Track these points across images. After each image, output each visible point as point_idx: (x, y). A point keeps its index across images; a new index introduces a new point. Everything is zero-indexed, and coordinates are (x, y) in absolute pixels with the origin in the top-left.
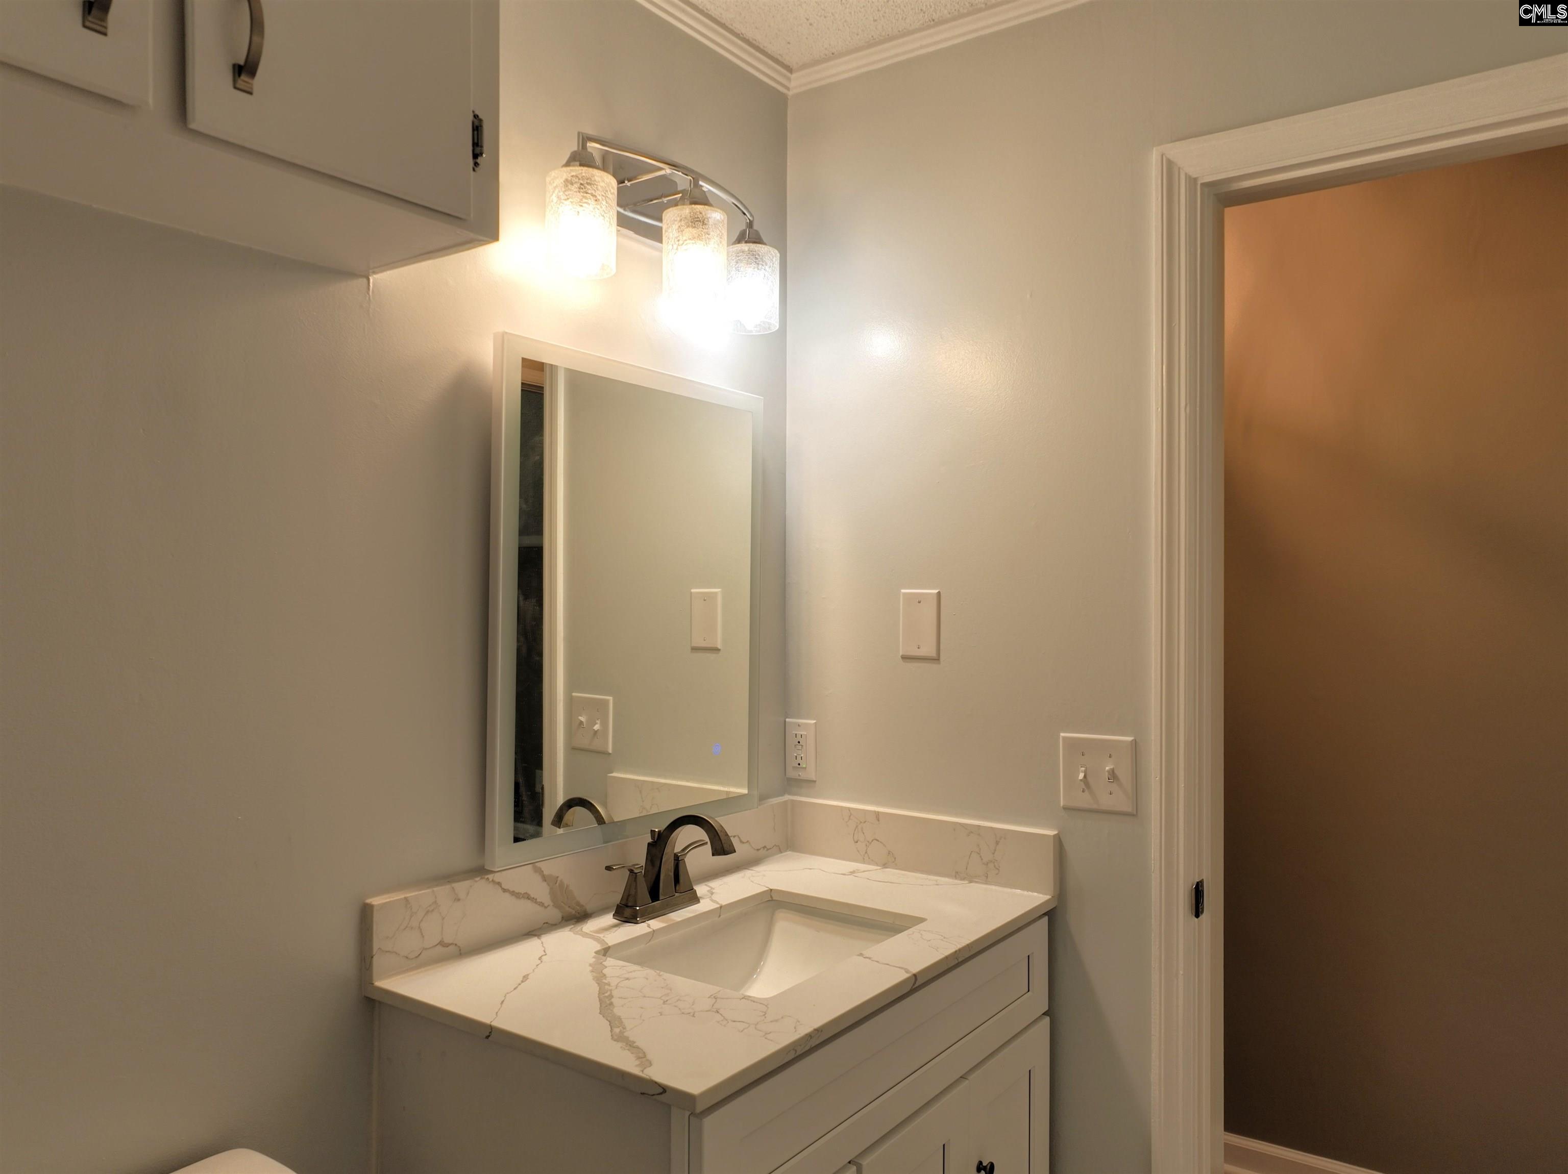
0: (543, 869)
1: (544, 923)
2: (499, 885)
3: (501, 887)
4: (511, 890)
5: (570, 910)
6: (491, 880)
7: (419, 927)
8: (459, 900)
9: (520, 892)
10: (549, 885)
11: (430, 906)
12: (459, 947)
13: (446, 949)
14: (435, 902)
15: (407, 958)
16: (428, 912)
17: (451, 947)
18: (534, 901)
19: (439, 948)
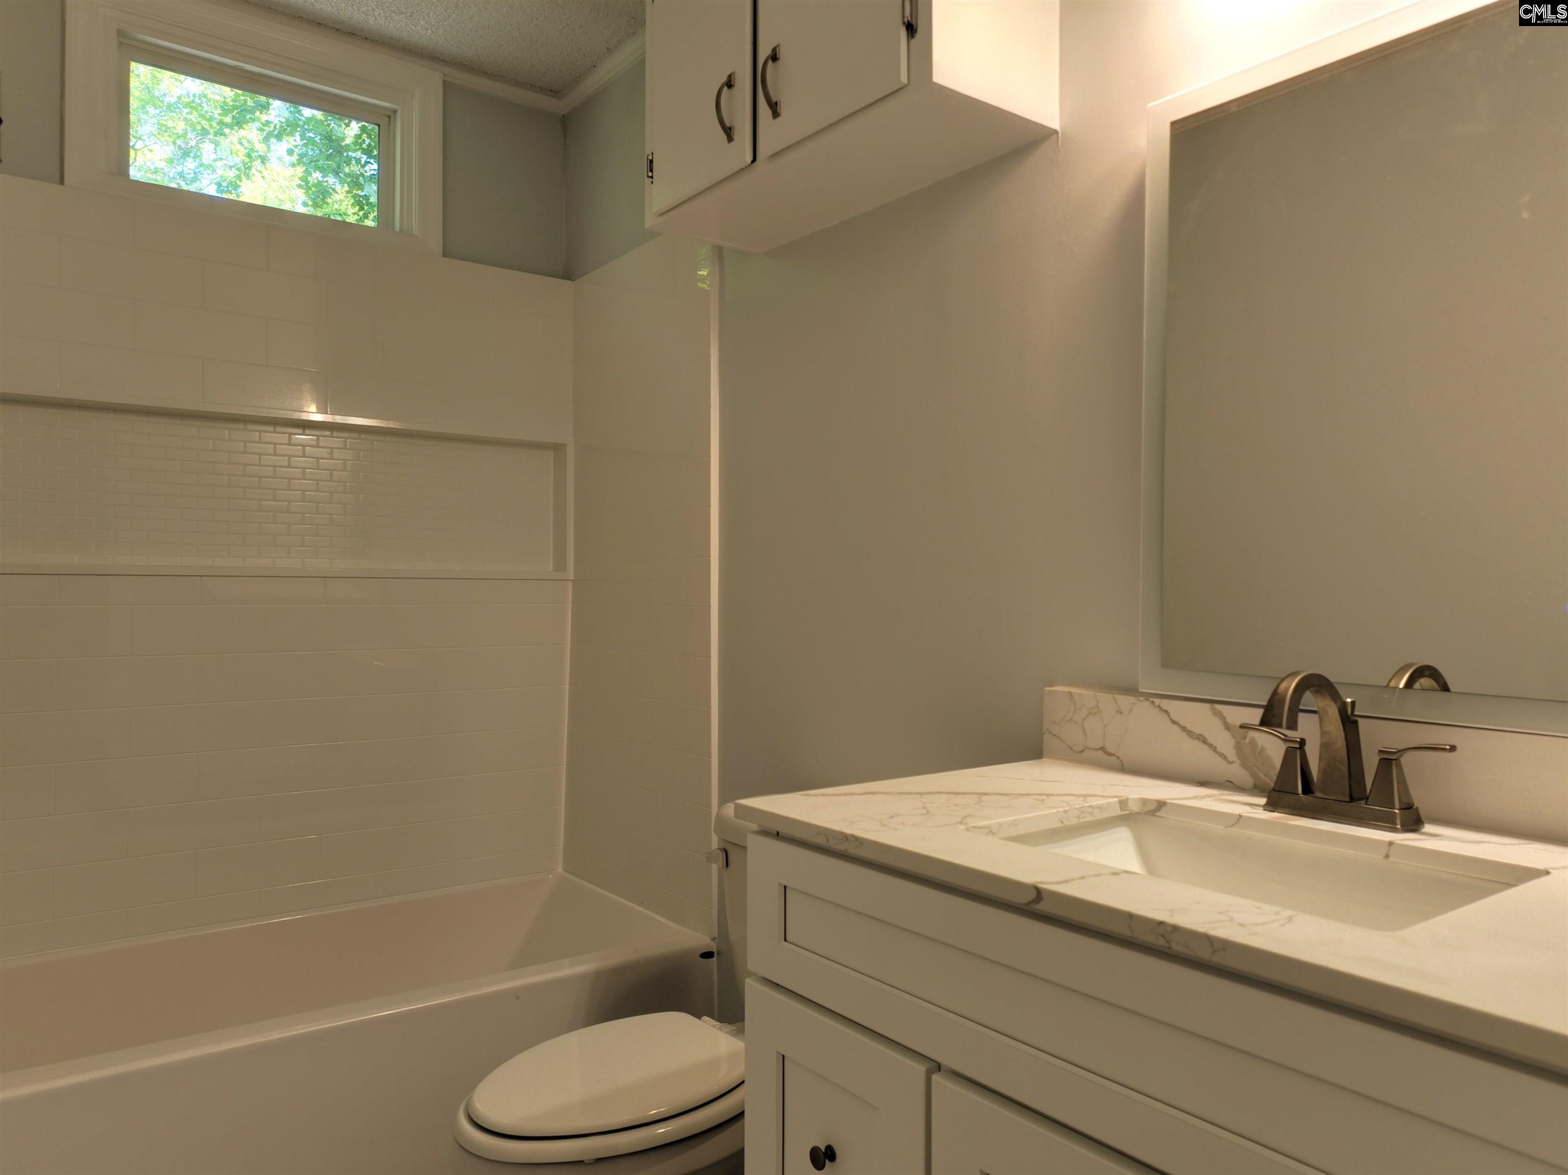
0: (1224, 715)
1: (1227, 781)
2: (1166, 713)
3: (1169, 716)
4: (1182, 724)
5: (1267, 780)
6: (1157, 704)
7: (1082, 725)
8: (1121, 713)
9: (1195, 731)
10: (1234, 737)
11: (1092, 708)
12: (1121, 761)
13: (1106, 757)
14: (1097, 707)
15: (1071, 749)
16: (1090, 713)
17: (1113, 758)
18: (1213, 749)
19: (1101, 753)
